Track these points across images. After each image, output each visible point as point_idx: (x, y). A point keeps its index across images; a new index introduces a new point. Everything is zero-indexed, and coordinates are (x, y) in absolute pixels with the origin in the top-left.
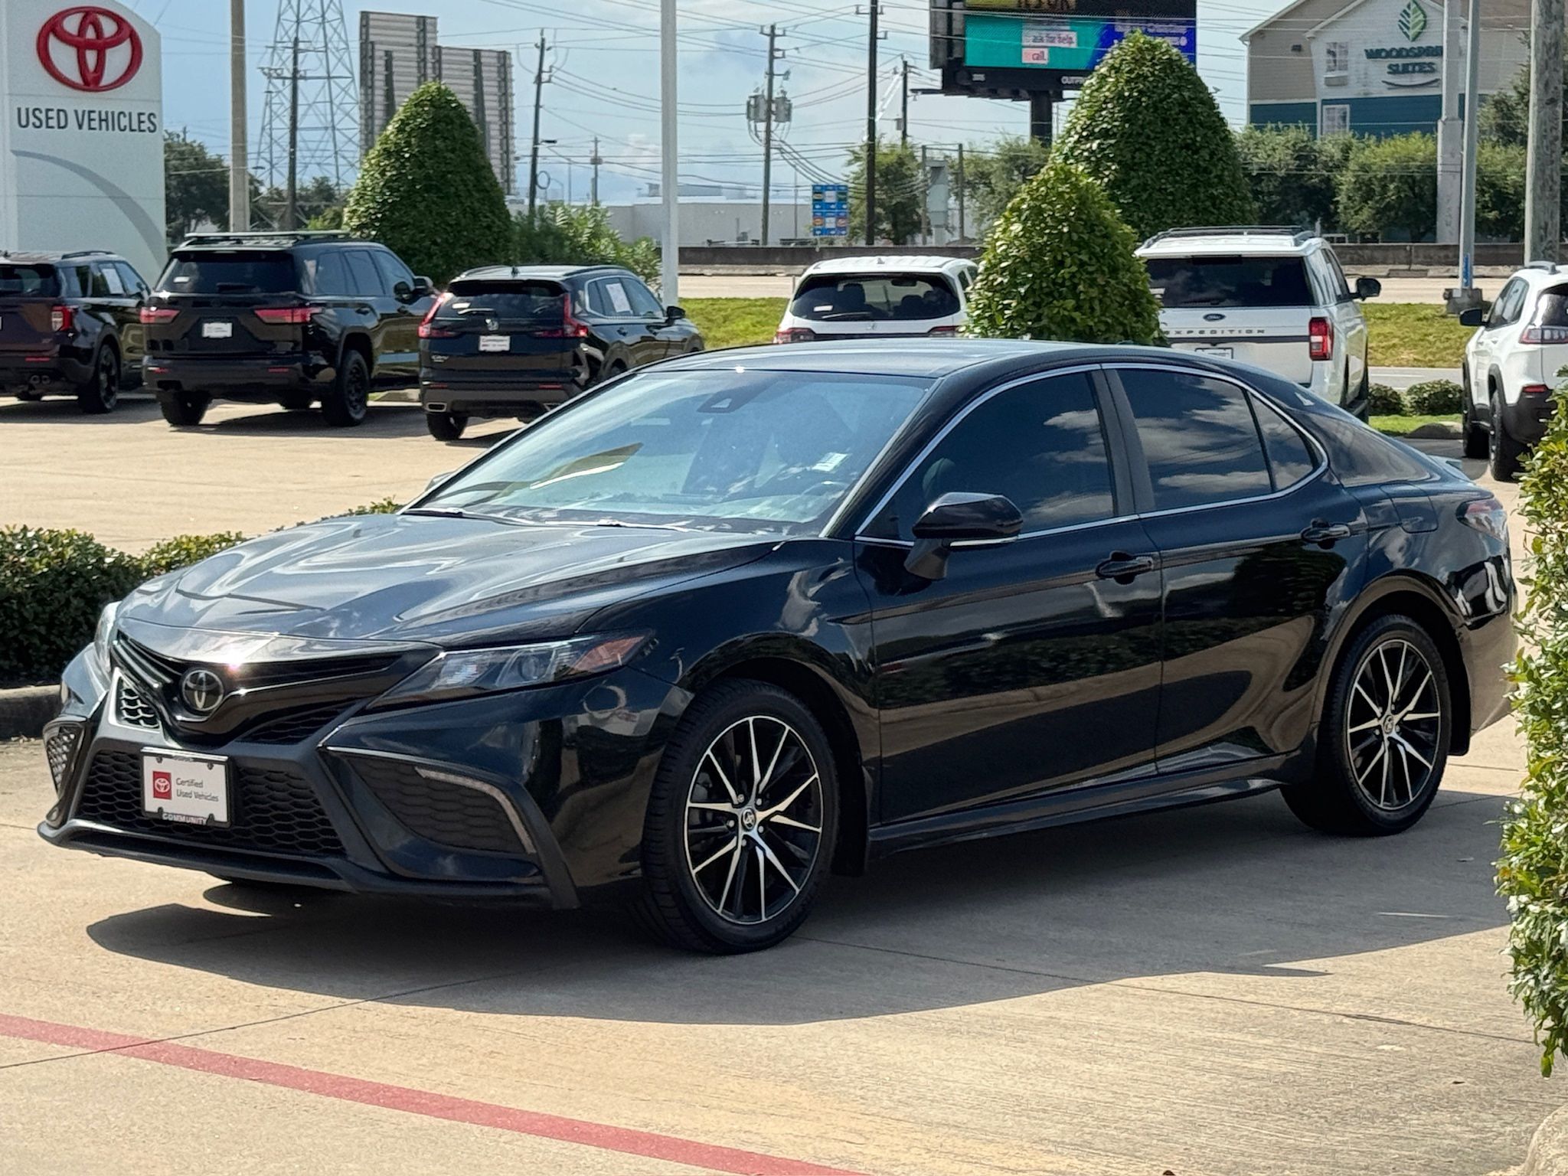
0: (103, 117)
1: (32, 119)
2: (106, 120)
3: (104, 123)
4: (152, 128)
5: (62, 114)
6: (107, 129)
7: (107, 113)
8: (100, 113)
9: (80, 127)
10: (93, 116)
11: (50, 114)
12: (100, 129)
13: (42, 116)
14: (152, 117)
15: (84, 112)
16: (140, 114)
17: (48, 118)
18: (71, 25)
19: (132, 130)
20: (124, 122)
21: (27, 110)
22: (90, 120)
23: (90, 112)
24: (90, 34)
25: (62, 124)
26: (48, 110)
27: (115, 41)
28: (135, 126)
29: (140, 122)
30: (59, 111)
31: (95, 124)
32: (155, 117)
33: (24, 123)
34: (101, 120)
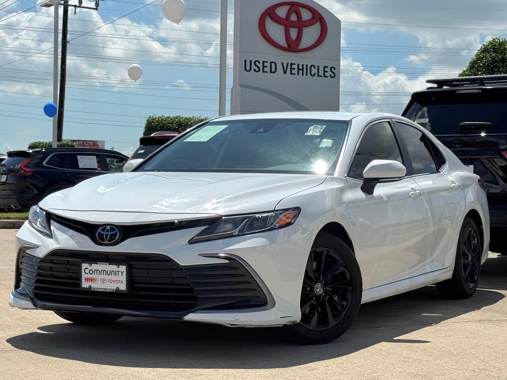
0: (300, 67)
1: (253, 67)
2: (302, 69)
3: (301, 71)
4: (333, 75)
5: (273, 64)
6: (303, 75)
7: (303, 65)
8: (298, 65)
9: (285, 72)
10: (293, 66)
11: (266, 64)
12: (298, 74)
13: (261, 66)
14: (333, 69)
15: (288, 64)
16: (325, 67)
17: (264, 67)
18: (282, 12)
19: (318, 76)
20: (314, 71)
21: (251, 61)
22: (291, 69)
23: (291, 64)
24: (294, 17)
25: (273, 70)
26: (264, 62)
27: (309, 23)
28: (321, 73)
29: (325, 71)
30: (271, 63)
31: (293, 71)
32: (335, 69)
33: (248, 68)
34: (299, 69)
